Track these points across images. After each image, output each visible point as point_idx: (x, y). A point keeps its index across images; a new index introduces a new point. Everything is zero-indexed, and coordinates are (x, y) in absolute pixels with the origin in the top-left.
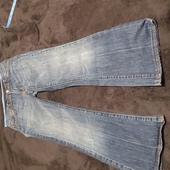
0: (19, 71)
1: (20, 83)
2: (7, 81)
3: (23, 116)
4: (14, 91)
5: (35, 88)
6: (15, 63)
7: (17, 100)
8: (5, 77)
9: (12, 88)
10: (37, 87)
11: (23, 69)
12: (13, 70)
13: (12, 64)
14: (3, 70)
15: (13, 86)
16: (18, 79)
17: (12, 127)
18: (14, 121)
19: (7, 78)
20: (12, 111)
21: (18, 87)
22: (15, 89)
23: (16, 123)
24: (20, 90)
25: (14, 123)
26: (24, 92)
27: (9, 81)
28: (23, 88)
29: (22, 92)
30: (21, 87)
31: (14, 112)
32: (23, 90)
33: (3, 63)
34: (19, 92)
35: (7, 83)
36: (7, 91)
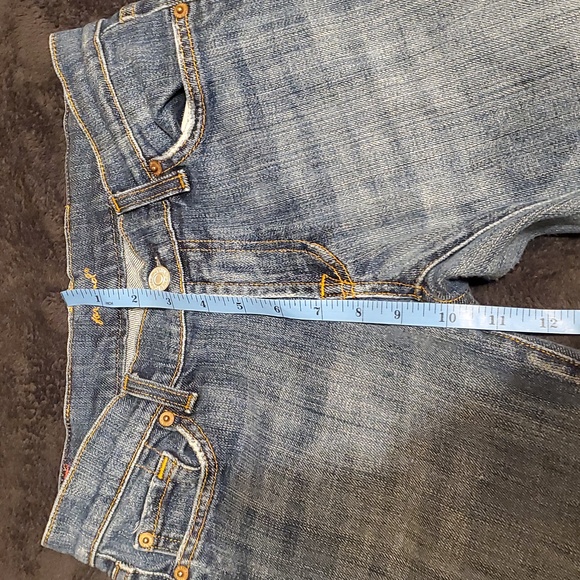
0: (312, 89)
1: (289, 207)
2: (155, 191)
3: (297, 504)
6: (268, 27)
9: (208, 257)
11: (366, 72)
13: (231, 36)
15: (213, 231)
17: (123, 566)
18: (163, 524)
19: (156, 170)
20: (195, 445)
21: (265, 247)
22: (234, 263)
23: (189, 543)
24: (296, 271)
25: (161, 544)
26: (359, 288)
27: (187, 190)
28: (338, 247)
29: (319, 288)
30: (312, 246)
31: (207, 449)
32: (349, 267)
33: (107, 46)
34: (284, 291)
35: (152, 212)
36: (158, 279)
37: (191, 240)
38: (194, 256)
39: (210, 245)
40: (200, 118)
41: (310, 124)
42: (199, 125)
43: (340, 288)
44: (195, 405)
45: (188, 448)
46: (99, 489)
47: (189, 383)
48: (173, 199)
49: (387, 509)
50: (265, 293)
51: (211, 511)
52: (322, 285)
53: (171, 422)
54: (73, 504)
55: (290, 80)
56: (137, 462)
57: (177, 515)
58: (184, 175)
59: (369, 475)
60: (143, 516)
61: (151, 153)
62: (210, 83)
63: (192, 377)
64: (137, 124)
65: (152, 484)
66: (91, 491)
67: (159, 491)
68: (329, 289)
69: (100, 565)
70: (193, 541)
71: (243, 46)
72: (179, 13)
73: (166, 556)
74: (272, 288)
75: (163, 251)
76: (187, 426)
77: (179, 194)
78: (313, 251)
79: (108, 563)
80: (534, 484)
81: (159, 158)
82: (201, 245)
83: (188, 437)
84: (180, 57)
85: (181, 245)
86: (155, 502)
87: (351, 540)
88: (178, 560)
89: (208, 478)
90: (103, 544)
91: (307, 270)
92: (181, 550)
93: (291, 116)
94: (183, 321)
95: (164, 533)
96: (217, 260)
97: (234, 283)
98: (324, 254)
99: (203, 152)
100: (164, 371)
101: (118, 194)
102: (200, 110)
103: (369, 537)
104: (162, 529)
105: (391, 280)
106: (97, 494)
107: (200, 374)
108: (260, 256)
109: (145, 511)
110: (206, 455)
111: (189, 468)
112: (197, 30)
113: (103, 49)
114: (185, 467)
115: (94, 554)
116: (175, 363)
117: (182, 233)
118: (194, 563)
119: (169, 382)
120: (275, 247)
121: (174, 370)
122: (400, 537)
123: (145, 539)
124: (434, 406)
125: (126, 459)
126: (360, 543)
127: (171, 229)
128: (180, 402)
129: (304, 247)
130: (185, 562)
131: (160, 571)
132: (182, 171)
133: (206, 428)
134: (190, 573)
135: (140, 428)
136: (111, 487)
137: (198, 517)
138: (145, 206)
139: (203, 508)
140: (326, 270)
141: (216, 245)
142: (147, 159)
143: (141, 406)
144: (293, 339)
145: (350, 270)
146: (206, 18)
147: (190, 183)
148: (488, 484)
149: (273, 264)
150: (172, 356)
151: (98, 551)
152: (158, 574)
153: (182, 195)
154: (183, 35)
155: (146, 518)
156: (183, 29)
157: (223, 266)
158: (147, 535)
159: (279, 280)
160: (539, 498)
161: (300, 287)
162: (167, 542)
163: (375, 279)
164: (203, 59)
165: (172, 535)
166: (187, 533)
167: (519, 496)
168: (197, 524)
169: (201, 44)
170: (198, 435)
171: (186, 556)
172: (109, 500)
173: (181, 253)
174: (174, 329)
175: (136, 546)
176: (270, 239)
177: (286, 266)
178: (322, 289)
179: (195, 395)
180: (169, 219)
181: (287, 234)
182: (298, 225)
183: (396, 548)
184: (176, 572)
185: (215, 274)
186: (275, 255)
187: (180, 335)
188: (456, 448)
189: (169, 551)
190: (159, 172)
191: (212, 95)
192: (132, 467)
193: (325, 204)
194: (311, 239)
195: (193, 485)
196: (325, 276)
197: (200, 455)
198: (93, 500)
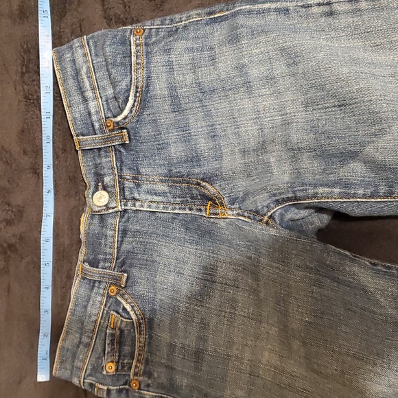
0: (213, 91)
1: (195, 159)
2: (106, 140)
3: (202, 339)
4: (150, 198)
5: (355, 195)
6: (192, 50)
7: (166, 251)
8: (94, 118)
9: (138, 185)
10: (369, 191)
11: (248, 85)
12: (172, 88)
13: (167, 51)
14: (87, 83)
15: (143, 170)
16: (187, 139)
17: (100, 386)
18: (119, 356)
19: (110, 126)
20: (128, 307)
21: (174, 182)
22: (155, 190)
23: (136, 366)
24: (193, 198)
25: (120, 368)
26: (230, 212)
27: (127, 142)
28: (220, 186)
29: (206, 209)
30: (204, 184)
31: (135, 309)
32: (225, 199)
33: (91, 43)
34: (185, 209)
35: (102, 153)
36: (100, 198)
37: (127, 174)
38: (128, 184)
39: (140, 179)
40: (137, 99)
41: (211, 110)
42: (136, 104)
43: (219, 211)
44: (126, 282)
45: (124, 309)
46: (80, 339)
47: (122, 267)
48: (117, 146)
49: (257, 338)
50: (173, 210)
51: (146, 347)
52: (208, 207)
53: (115, 293)
54: (68, 351)
55: (199, 84)
56: (101, 319)
57: (127, 349)
58: (126, 133)
59: (245, 317)
60: (106, 352)
61: (109, 115)
62: (149, 78)
63: (123, 263)
64: (106, 95)
65: (108, 331)
66: (76, 341)
67: (113, 335)
68: (212, 211)
69: (87, 387)
70: (138, 365)
71: (174, 59)
72: (137, 32)
73: (124, 375)
74: (177, 207)
75: (107, 180)
76: (122, 296)
77: (122, 144)
78: (203, 187)
79: (91, 385)
80: (340, 319)
81: (113, 119)
82: (134, 178)
83: (124, 302)
84: (133, 59)
85: (120, 177)
86: (112, 343)
87: (237, 357)
88: (132, 377)
89: (140, 327)
90: (87, 373)
91: (199, 198)
92: (132, 371)
93: (198, 105)
94: (117, 227)
95: (121, 361)
96: (144, 187)
97: (154, 202)
98: (211, 189)
99: (138, 121)
100: (105, 260)
101: (80, 137)
102: (138, 94)
103: (247, 355)
104: (119, 359)
105: (250, 211)
106: (80, 342)
107: (128, 261)
108: (171, 186)
109: (107, 349)
110: (135, 312)
111: (126, 320)
112: (147, 45)
113: (88, 44)
114: (124, 320)
115: (82, 380)
116: (111, 254)
117: (121, 170)
118: (141, 378)
119: (109, 268)
120: (180, 182)
121: (111, 259)
122: (266, 354)
123: (110, 368)
124: (275, 276)
125: (94, 318)
126: (242, 358)
127: (115, 166)
128: (117, 280)
129: (199, 184)
130: (136, 378)
131: (123, 385)
132: (125, 131)
133: (133, 296)
134: (140, 384)
135: (99, 299)
136: (88, 336)
137: (140, 350)
138: (97, 148)
139: (141, 344)
140: (211, 199)
141: (144, 179)
142: (106, 118)
143: (97, 285)
144: (192, 238)
145: (226, 201)
146: (154, 39)
147: (130, 138)
148: (311, 323)
149: (179, 192)
150: (108, 250)
151: (84, 378)
152: (122, 387)
153: (123, 145)
154: (137, 45)
155: (108, 353)
156: (138, 41)
157: (149, 192)
158: (111, 364)
159: (182, 202)
160: (343, 327)
161: (194, 207)
162: (123, 367)
163: (240, 208)
164: (147, 62)
165: (125, 361)
166: (135, 360)
167: (331, 328)
168: (139, 355)
169: (148, 53)
170: (129, 301)
171: (136, 374)
172: (88, 345)
173: (119, 182)
174: (110, 233)
175: (104, 372)
176: (177, 177)
177: (186, 194)
178: (208, 210)
179: (126, 275)
180: (114, 160)
181: (188, 175)
182: (197, 170)
183: (264, 361)
184: (131, 384)
185: (143, 196)
186: (180, 187)
187: (113, 236)
188: (290, 302)
189: (125, 371)
190: (111, 128)
191: (148, 86)
192: (99, 322)
193: (216, 160)
194: (203, 180)
195: (132, 330)
196: (210, 203)
197: (132, 313)
198: (78, 347)
